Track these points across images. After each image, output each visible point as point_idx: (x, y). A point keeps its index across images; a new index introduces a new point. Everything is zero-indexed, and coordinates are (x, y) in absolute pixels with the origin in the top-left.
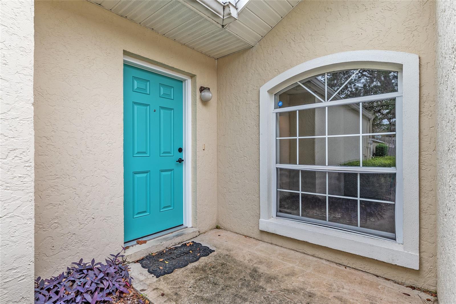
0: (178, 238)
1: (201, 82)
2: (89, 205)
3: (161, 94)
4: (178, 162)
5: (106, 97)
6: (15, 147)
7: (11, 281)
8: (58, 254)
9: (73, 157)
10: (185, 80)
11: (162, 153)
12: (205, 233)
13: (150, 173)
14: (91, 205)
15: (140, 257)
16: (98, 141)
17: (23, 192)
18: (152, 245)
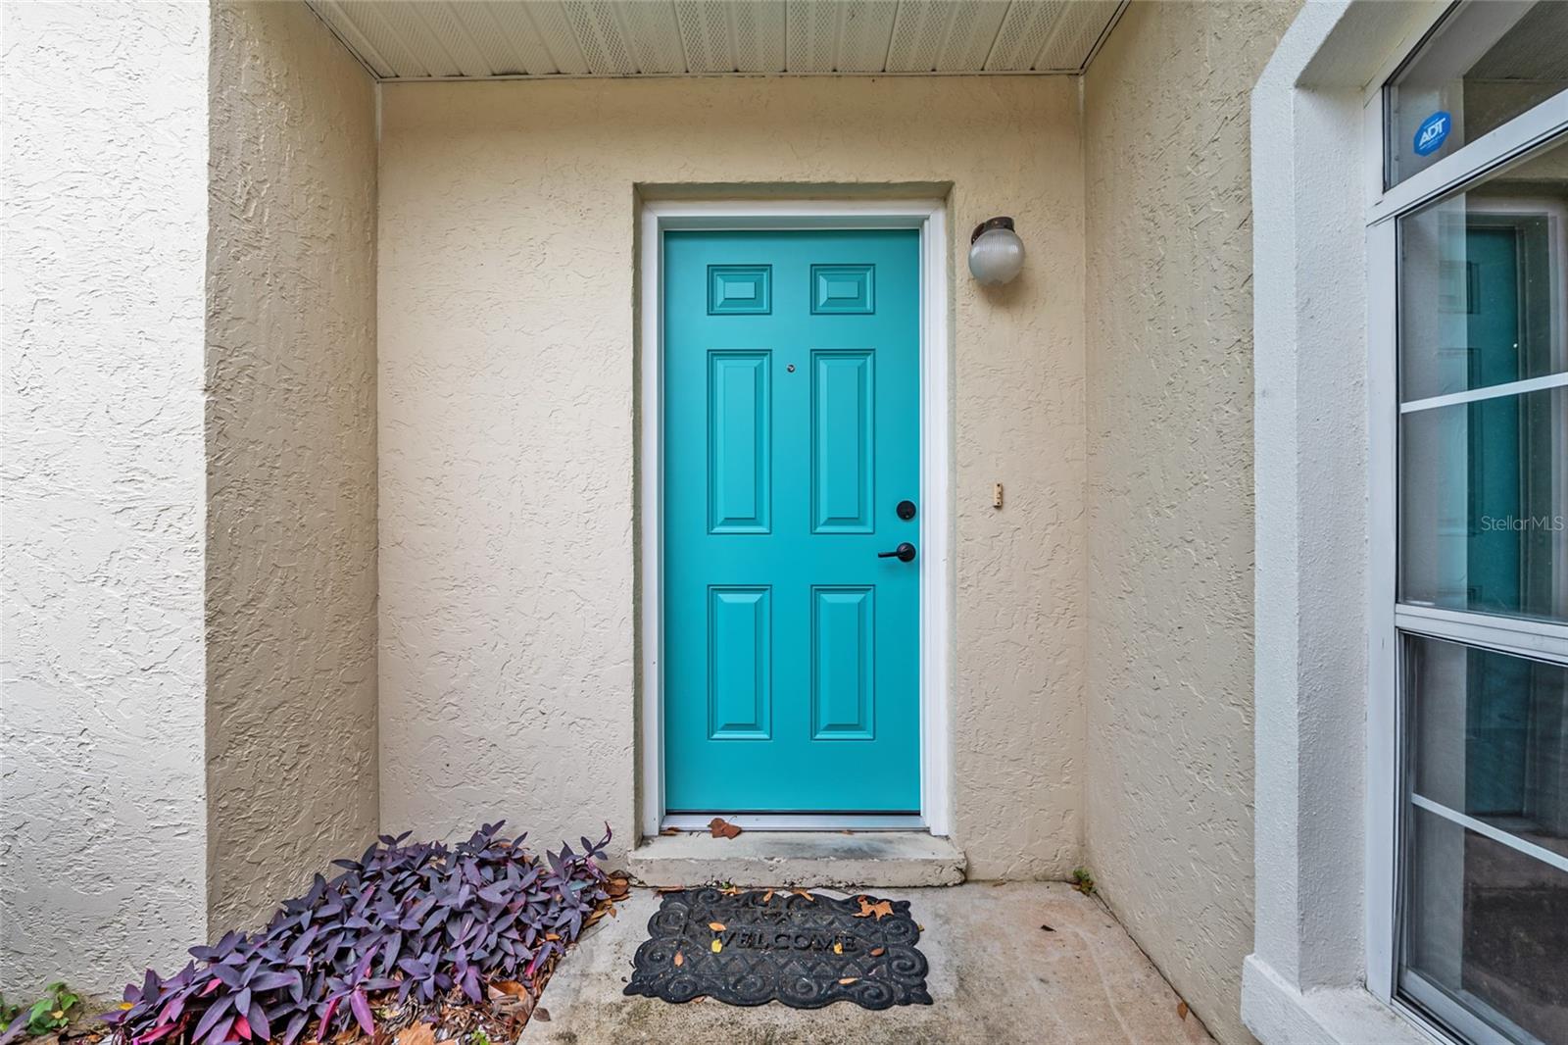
0: (846, 862)
1: (973, 204)
2: (531, 671)
3: (821, 303)
4: (896, 558)
5: (578, 348)
6: (168, 503)
7: (162, 827)
8: (458, 788)
9: (492, 533)
10: (922, 220)
11: (822, 522)
12: (997, 883)
13: (771, 593)
14: (536, 673)
15: (683, 879)
16: (557, 484)
17: (182, 615)
18: (731, 856)
